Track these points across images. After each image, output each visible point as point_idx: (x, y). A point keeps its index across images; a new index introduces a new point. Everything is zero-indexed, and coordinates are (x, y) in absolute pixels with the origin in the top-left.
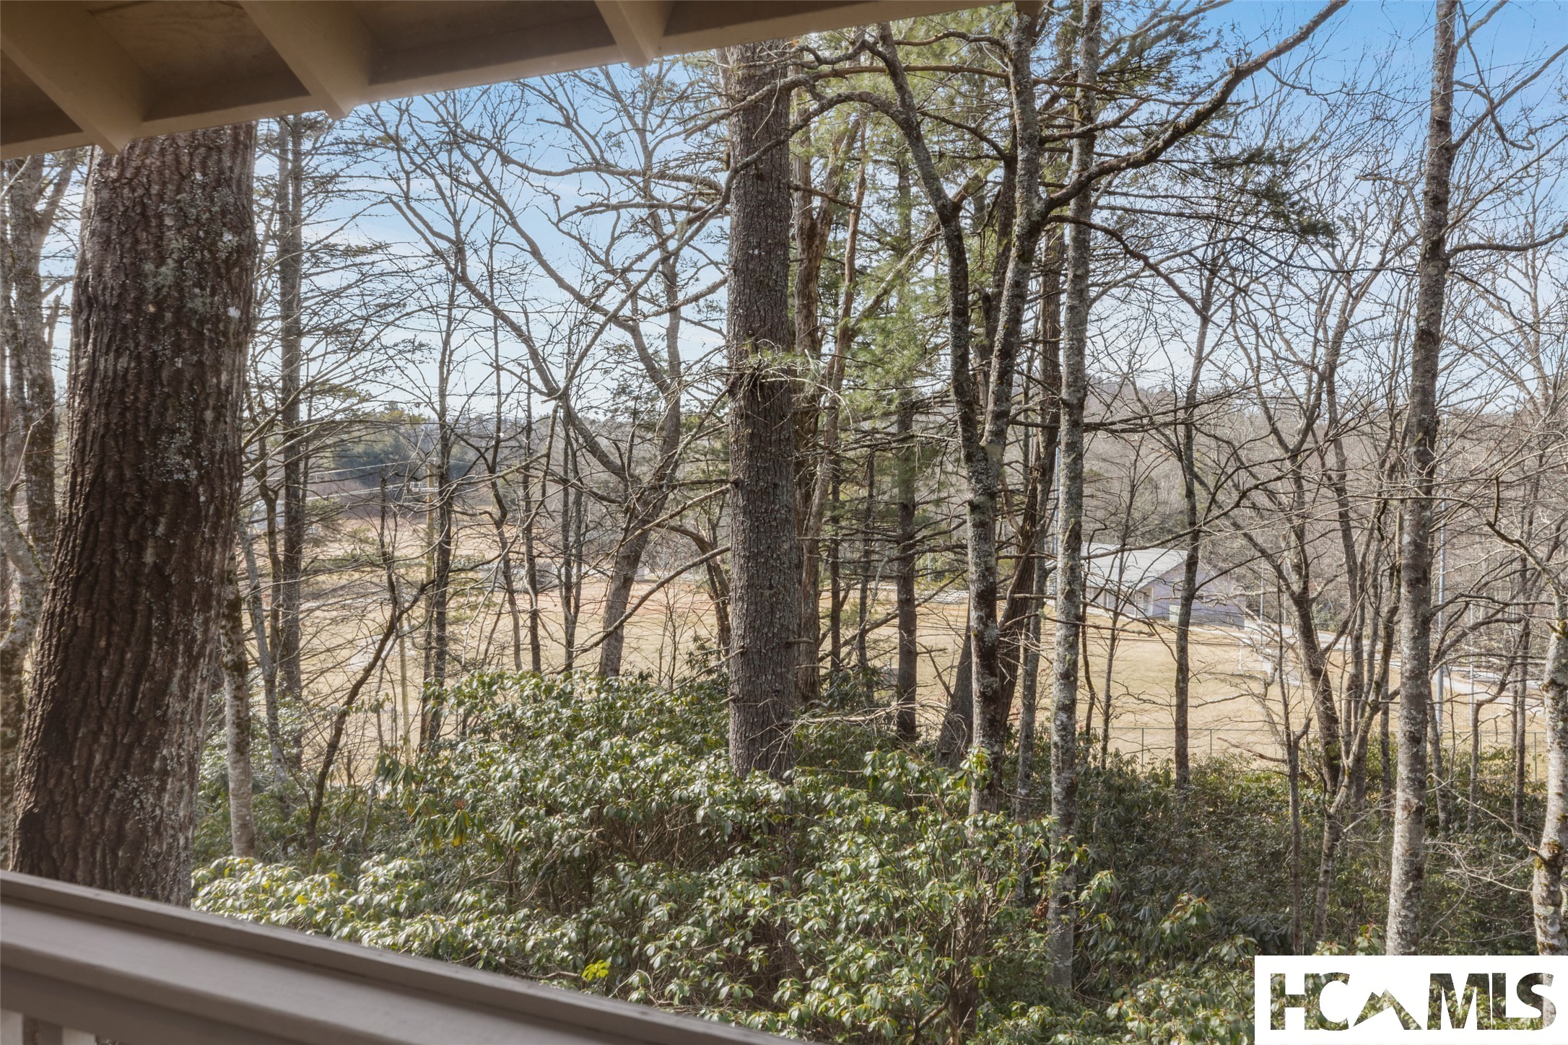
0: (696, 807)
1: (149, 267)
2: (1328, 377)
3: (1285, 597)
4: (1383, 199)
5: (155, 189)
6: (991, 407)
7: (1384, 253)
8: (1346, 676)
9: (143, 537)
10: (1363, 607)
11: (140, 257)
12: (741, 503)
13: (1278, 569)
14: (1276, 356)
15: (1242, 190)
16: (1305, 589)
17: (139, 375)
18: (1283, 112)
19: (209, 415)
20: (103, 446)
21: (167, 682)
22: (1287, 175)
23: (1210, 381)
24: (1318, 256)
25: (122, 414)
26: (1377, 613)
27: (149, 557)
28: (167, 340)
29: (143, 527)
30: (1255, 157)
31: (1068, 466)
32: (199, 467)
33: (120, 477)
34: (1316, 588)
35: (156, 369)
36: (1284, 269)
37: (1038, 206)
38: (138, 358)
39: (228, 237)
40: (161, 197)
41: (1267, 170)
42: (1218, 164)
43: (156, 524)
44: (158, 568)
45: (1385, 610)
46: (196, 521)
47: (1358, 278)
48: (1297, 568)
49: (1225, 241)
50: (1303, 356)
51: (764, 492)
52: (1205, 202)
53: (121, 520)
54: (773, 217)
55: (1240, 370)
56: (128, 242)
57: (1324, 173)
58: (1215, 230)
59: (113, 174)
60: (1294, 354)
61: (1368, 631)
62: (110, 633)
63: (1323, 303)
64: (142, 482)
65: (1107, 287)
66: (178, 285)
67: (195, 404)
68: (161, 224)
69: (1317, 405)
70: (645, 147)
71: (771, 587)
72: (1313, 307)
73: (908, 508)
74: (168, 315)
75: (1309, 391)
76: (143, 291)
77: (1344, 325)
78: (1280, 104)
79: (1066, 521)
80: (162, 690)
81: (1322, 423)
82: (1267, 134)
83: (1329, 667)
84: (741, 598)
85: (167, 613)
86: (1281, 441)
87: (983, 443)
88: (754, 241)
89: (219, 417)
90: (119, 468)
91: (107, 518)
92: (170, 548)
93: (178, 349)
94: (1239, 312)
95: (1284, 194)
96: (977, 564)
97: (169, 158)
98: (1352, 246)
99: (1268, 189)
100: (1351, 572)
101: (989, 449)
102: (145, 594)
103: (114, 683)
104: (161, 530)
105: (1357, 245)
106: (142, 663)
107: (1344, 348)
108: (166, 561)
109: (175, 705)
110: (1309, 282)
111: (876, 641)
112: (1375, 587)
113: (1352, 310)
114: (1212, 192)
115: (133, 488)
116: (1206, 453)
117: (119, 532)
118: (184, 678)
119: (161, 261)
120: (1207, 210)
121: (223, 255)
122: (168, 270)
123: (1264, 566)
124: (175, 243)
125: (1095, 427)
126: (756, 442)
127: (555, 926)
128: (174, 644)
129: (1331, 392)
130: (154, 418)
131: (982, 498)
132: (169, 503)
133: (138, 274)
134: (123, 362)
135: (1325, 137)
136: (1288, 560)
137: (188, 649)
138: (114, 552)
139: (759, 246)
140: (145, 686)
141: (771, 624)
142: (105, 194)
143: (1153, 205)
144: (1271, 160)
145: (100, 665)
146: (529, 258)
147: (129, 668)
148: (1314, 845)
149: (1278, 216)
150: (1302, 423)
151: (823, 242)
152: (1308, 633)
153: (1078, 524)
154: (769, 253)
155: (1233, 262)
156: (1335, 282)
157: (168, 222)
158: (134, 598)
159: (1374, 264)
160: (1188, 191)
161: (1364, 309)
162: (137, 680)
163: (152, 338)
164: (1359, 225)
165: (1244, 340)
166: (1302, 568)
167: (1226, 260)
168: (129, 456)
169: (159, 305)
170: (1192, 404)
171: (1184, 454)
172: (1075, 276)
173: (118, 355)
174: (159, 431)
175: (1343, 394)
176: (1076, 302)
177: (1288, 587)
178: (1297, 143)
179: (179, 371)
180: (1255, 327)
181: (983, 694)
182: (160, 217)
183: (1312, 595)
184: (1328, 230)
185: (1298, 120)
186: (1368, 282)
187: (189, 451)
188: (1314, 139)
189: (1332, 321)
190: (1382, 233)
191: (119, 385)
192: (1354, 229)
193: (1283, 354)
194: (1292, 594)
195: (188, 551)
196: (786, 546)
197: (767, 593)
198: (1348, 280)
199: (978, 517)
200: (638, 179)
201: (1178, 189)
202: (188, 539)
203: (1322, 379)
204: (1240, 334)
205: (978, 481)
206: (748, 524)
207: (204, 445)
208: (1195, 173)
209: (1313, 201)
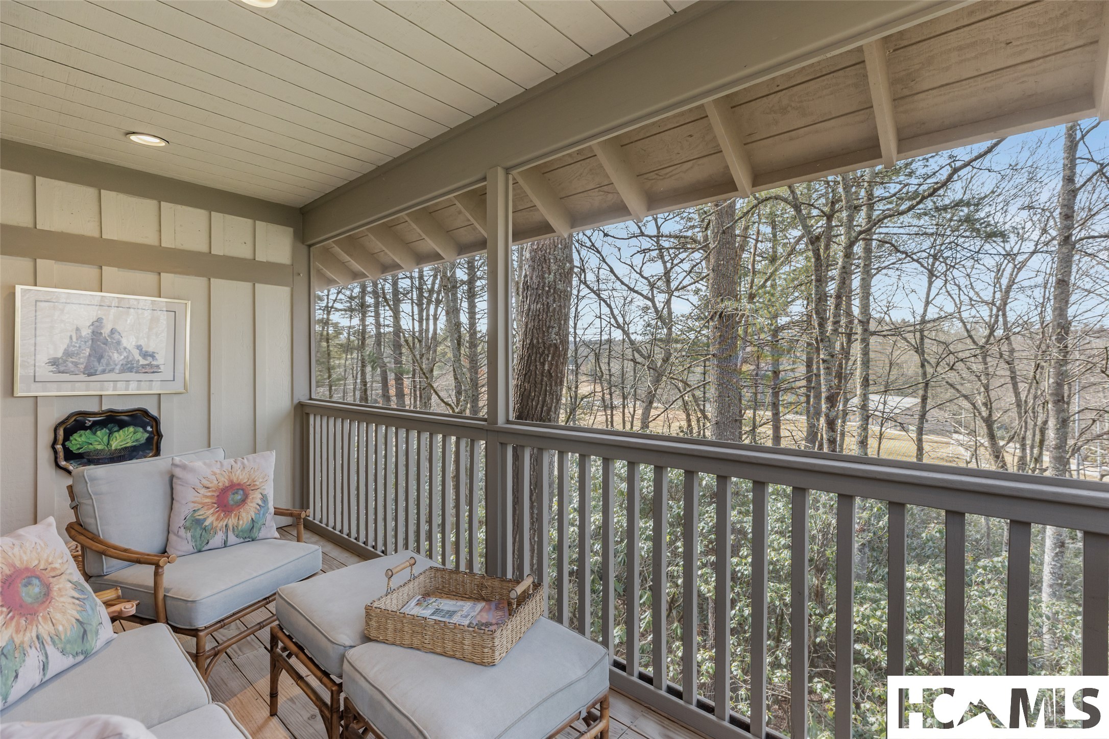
0: (702, 480)
1: (546, 275)
2: (1002, 308)
3: (978, 418)
4: (1035, 218)
5: (548, 251)
6: (831, 319)
7: (1036, 245)
8: (1016, 459)
9: (545, 361)
10: (1026, 423)
11: (544, 273)
12: (716, 363)
13: (974, 405)
14: (971, 299)
15: (951, 220)
16: (990, 415)
17: (543, 310)
18: (974, 181)
19: (562, 322)
20: (532, 332)
21: (551, 408)
22: (978, 211)
23: (932, 313)
24: (995, 247)
25: (539, 322)
26: (1035, 425)
27: (546, 367)
28: (551, 298)
29: (544, 358)
30: (958, 204)
31: (862, 349)
32: (560, 339)
33: (538, 342)
34: (996, 415)
35: (548, 308)
36: (975, 257)
37: (854, 234)
38: (543, 304)
39: (568, 265)
40: (550, 254)
41: (966, 210)
42: (937, 209)
43: (548, 356)
44: (549, 371)
45: (1039, 422)
46: (559, 356)
47: (1020, 258)
48: (985, 404)
49: (941, 245)
50: (986, 299)
51: (725, 358)
52: (930, 227)
53: (538, 356)
54: (729, 248)
55: (950, 308)
56: (540, 268)
57: (998, 208)
58: (935, 240)
59: (535, 247)
60: (980, 298)
61: (1029, 434)
62: (535, 391)
63: (999, 271)
64: (544, 343)
65: (879, 270)
66: (555, 281)
67: (559, 318)
68: (550, 261)
69: (996, 321)
70: (657, 225)
71: (729, 397)
72: (993, 274)
73: (776, 373)
74: (552, 291)
75: (991, 316)
76: (545, 283)
77: (1012, 282)
78: (972, 178)
79: (861, 374)
80: (549, 410)
81: (999, 333)
82: (965, 192)
83: (1005, 454)
84: (716, 401)
85: (551, 385)
86: (974, 342)
87: (828, 334)
88: (721, 258)
89: (565, 323)
90: (538, 339)
91: (534, 355)
92: (552, 364)
93: (554, 301)
94: (949, 279)
95: (976, 220)
96: (825, 385)
97: (552, 241)
98: (1016, 243)
99: (967, 218)
100: (1019, 405)
101: (831, 337)
102: (545, 379)
103: (537, 407)
104: (550, 359)
105: (1020, 242)
106: (544, 401)
107: (1012, 294)
108: (551, 369)
109: (553, 416)
110: (990, 262)
111: (759, 433)
112: (1034, 413)
113: (1017, 274)
114: (934, 222)
115: (542, 345)
116: (931, 348)
117: (538, 359)
118: (555, 407)
119: (550, 274)
120: (931, 231)
121: (566, 271)
122: (552, 276)
123: (965, 404)
124: (554, 267)
125: (874, 333)
126: (722, 338)
127: (646, 522)
128: (553, 395)
129: (1004, 315)
130: (548, 323)
131: (828, 357)
132: (552, 349)
133: (543, 278)
134: (539, 306)
135: (999, 191)
136: (980, 400)
137: (556, 398)
138: (536, 366)
139: (723, 260)
140: (545, 408)
141: (729, 412)
142: (533, 254)
143: (902, 231)
144: (968, 204)
145: (533, 400)
146: (609, 273)
147: (541, 403)
148: (998, 538)
149: (973, 230)
150: (987, 332)
151: (740, 258)
152: (992, 437)
153: (868, 375)
154: (727, 262)
155: (945, 255)
156: (1006, 261)
157: (552, 261)
158: (542, 380)
159: (1031, 250)
160: (922, 222)
161: (1023, 275)
162: (543, 406)
163: (547, 298)
164: (1021, 231)
165: (951, 292)
166: (988, 404)
167: (942, 254)
168: (541, 335)
169: (549, 287)
170: (923, 321)
171: (919, 350)
172: (865, 265)
173: (537, 303)
174: (549, 327)
175: (1011, 317)
176: (865, 276)
177: (980, 413)
178: (983, 195)
179: (555, 308)
180: (959, 286)
181: (829, 440)
182: (549, 260)
183: (995, 418)
184: (1003, 235)
185: (983, 184)
186: (1027, 260)
187: (557, 334)
188: (993, 192)
189: (1004, 281)
190: (1035, 235)
191: (538, 313)
192: (1018, 233)
193: (975, 298)
194: (982, 418)
195: (557, 366)
196: (735, 380)
197: (727, 399)
198: (1014, 260)
199: (826, 365)
200: (655, 239)
201: (915, 222)
202: (557, 362)
203: (998, 310)
204: (949, 289)
205: (826, 350)
206: (718, 372)
207: (561, 332)
208: (925, 214)
209: (992, 222)
